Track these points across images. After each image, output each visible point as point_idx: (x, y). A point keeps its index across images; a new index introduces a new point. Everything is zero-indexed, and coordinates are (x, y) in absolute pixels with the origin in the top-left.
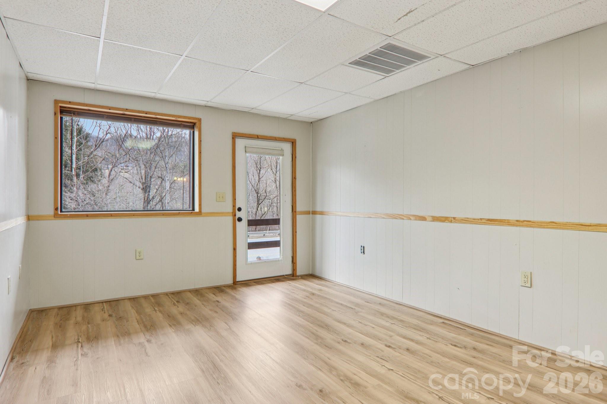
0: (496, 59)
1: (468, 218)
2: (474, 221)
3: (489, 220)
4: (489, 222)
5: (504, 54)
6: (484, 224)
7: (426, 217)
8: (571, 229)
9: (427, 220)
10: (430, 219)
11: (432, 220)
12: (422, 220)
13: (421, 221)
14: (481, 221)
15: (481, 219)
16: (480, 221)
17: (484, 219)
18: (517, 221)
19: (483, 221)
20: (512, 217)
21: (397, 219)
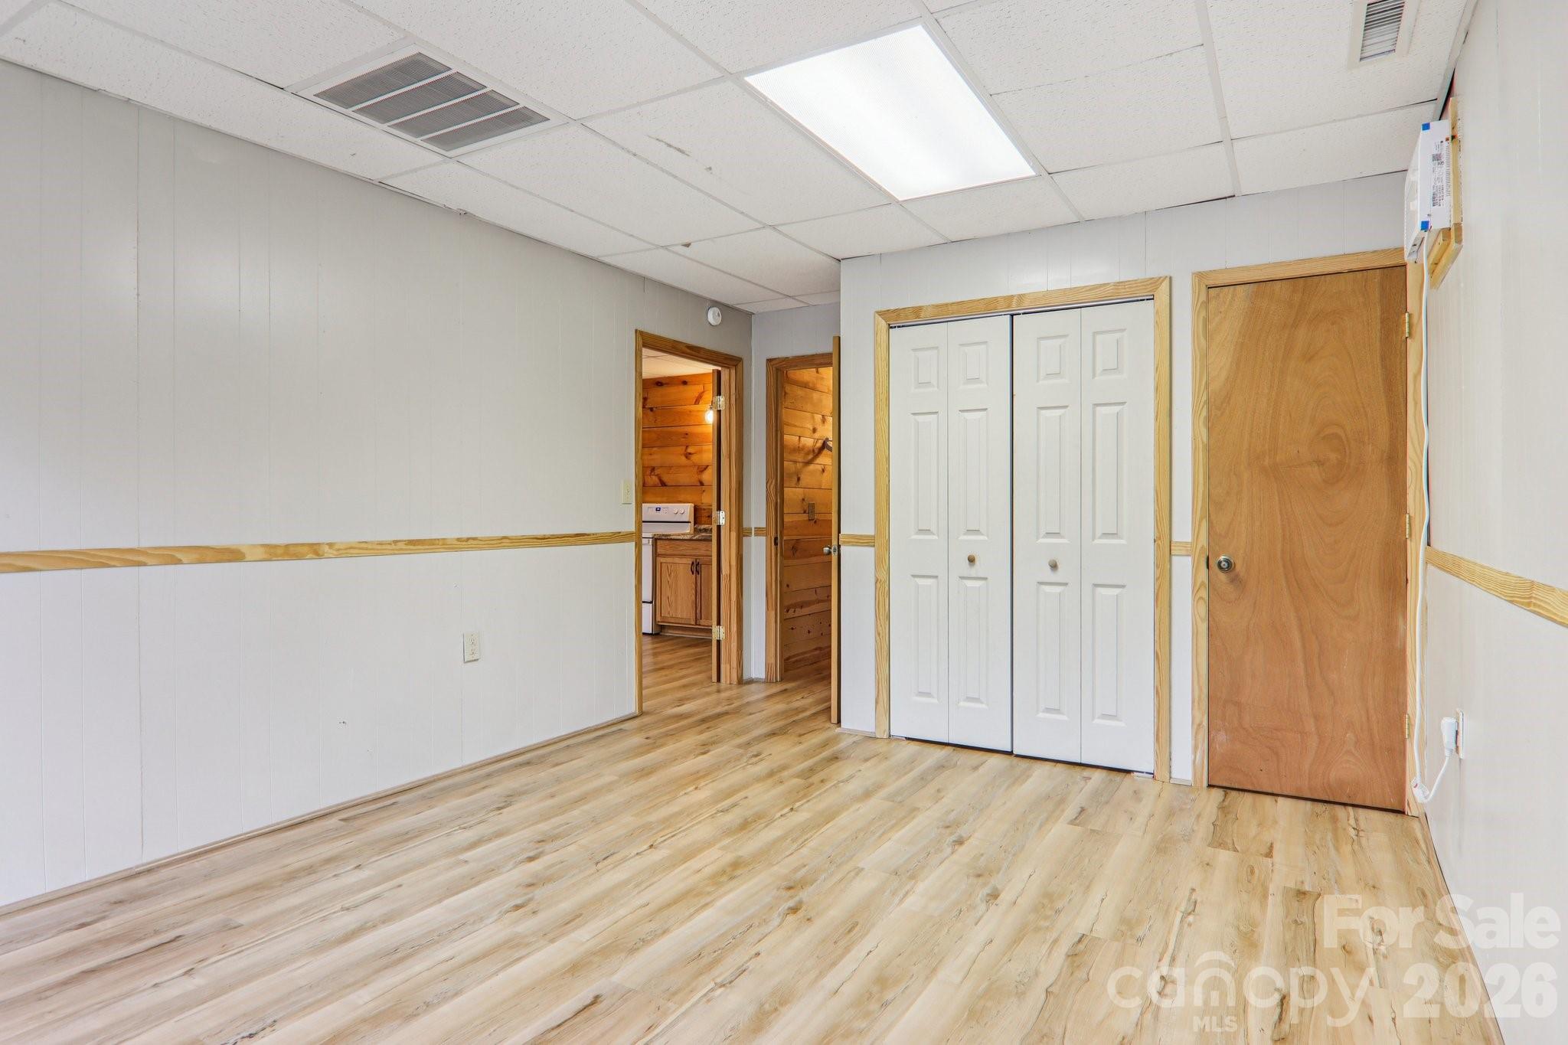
0: (426, 201)
1: (366, 542)
2: (379, 547)
3: (411, 542)
4: (412, 547)
5: (440, 201)
6: (401, 552)
7: (244, 550)
8: (524, 546)
9: (248, 558)
10: (260, 553)
11: (265, 556)
12: (230, 561)
13: (227, 565)
14: (397, 547)
15: (396, 542)
16: (393, 547)
17: (400, 541)
18: (458, 540)
19: (401, 545)
20: (451, 534)
21: (109, 566)
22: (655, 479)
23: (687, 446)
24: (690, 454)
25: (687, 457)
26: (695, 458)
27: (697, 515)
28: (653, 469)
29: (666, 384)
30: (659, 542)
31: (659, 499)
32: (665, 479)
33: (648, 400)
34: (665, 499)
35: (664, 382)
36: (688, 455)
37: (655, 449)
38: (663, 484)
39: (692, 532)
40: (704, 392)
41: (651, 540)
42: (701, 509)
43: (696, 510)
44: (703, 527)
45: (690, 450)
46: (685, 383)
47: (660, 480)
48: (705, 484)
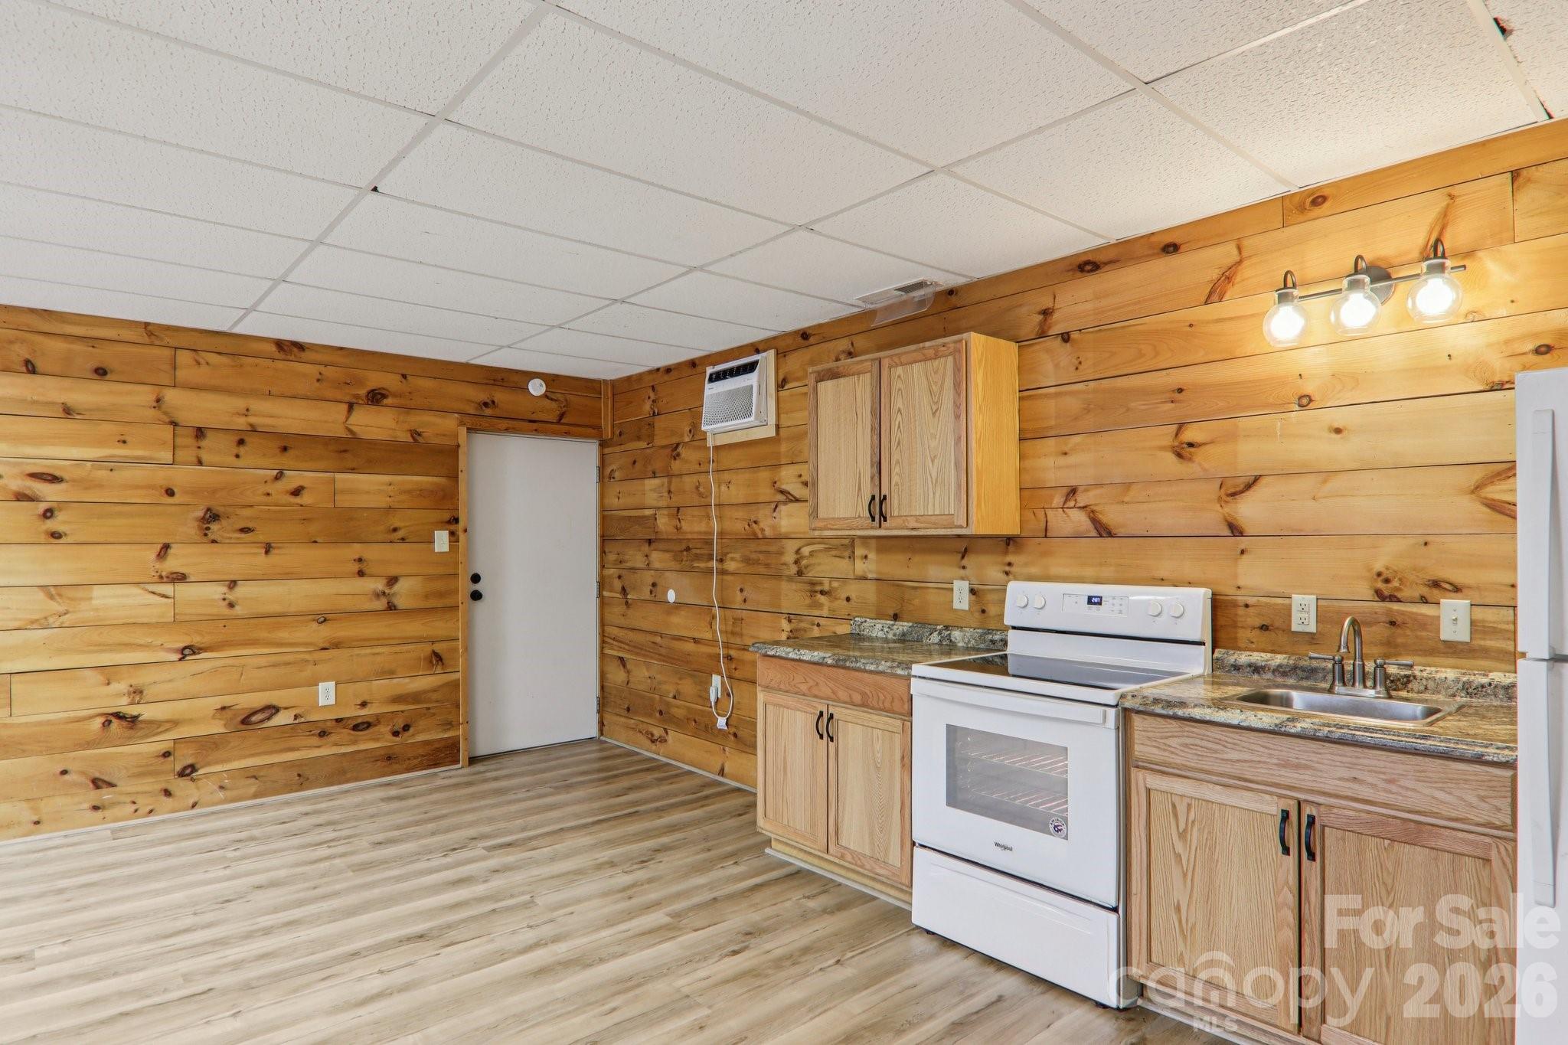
22: (1078, 519)
23: (1181, 426)
24: (1191, 445)
25: (1179, 455)
26: (1210, 460)
27: (1222, 621)
28: (1073, 491)
29: (1106, 264)
30: (1138, 721)
31: (1089, 572)
32: (1111, 515)
33: (1056, 316)
34: (1108, 572)
35: (1100, 258)
36: (1184, 451)
37: (1077, 439)
38: (1103, 531)
39: (1208, 671)
40: (1240, 262)
41: (1112, 712)
42: (1235, 604)
43: (1218, 606)
44: (1243, 658)
45: (1190, 434)
46: (1171, 248)
47: (1096, 522)
48: (1248, 531)
